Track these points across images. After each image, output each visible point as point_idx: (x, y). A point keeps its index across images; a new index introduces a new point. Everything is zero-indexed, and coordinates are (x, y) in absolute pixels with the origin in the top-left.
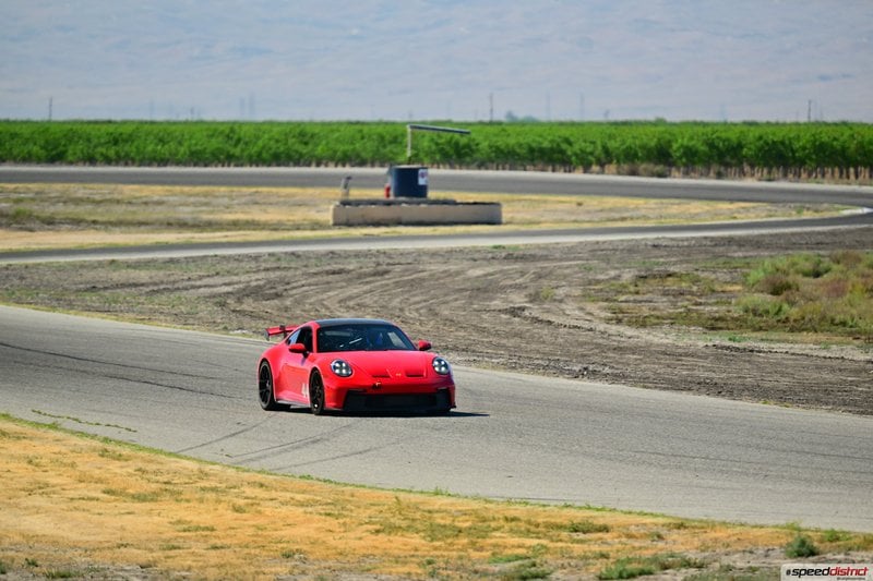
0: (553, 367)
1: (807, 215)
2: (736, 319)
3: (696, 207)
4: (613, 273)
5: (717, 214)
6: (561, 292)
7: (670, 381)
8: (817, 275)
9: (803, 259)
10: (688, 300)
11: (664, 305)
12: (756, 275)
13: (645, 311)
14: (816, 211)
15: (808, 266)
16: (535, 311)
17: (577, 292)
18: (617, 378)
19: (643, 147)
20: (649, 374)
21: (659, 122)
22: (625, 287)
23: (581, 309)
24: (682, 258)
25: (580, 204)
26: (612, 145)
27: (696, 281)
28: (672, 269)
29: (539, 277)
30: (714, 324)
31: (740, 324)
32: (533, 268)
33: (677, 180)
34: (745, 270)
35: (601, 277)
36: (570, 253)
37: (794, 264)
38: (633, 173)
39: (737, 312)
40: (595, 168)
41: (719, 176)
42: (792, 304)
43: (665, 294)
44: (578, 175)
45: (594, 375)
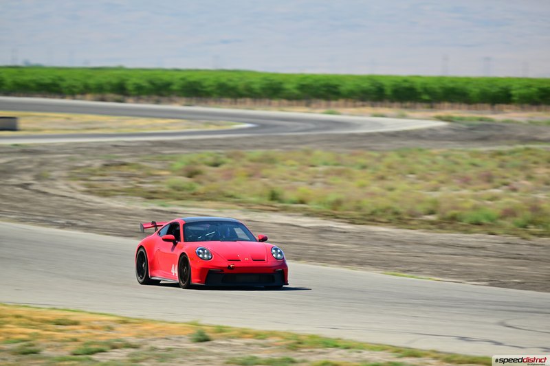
0: (47, 221)
1: (212, 128)
2: (165, 193)
3: (142, 122)
4: (88, 162)
5: (154, 126)
6: (54, 174)
7: (121, 231)
8: (216, 165)
9: (208, 155)
10: (134, 180)
11: (120, 184)
12: (178, 165)
13: (107, 186)
14: (218, 125)
15: (210, 159)
16: (37, 186)
17: (64, 174)
18: (88, 228)
19: (110, 84)
20: (108, 227)
21: (120, 68)
22: (94, 171)
23: (67, 185)
24: (133, 154)
25: (68, 119)
26: (91, 82)
27: (140, 168)
28: (126, 160)
29: (42, 164)
30: (151, 196)
31: (166, 195)
32: (38, 158)
33: (130, 104)
34: (170, 162)
35: (80, 165)
36: (61, 149)
37: (201, 159)
38: (103, 100)
39: (165, 188)
40: (79, 96)
41: (158, 102)
42: (200, 183)
43: (121, 176)
44: (67, 101)
45: (73, 226)
